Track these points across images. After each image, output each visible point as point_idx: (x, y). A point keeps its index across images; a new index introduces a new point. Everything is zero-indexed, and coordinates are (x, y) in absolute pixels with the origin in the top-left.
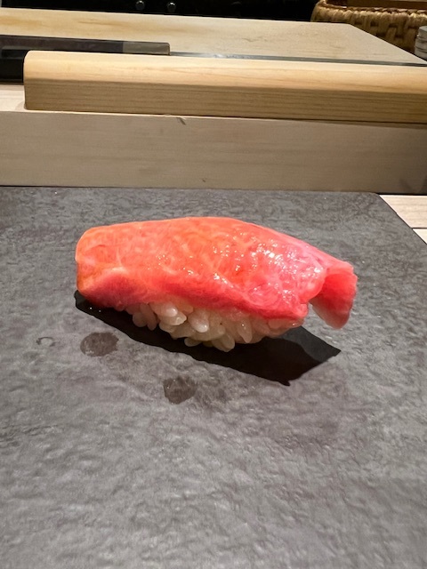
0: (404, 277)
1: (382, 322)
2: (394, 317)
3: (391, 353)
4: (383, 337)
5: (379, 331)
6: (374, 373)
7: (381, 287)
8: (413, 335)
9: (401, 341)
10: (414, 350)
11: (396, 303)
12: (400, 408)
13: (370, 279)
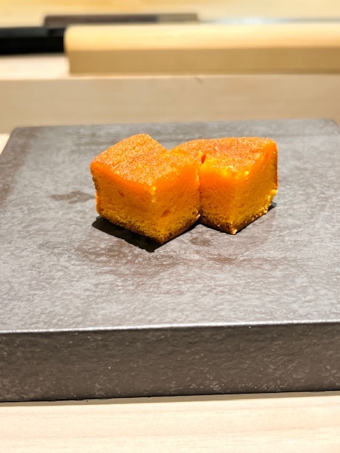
0: (330, 167)
1: (304, 190)
2: (314, 188)
3: (304, 205)
4: (302, 197)
5: (301, 195)
6: (290, 215)
7: (312, 173)
8: (323, 196)
9: (314, 200)
10: (319, 203)
11: (318, 180)
12: (300, 230)
13: (305, 169)
